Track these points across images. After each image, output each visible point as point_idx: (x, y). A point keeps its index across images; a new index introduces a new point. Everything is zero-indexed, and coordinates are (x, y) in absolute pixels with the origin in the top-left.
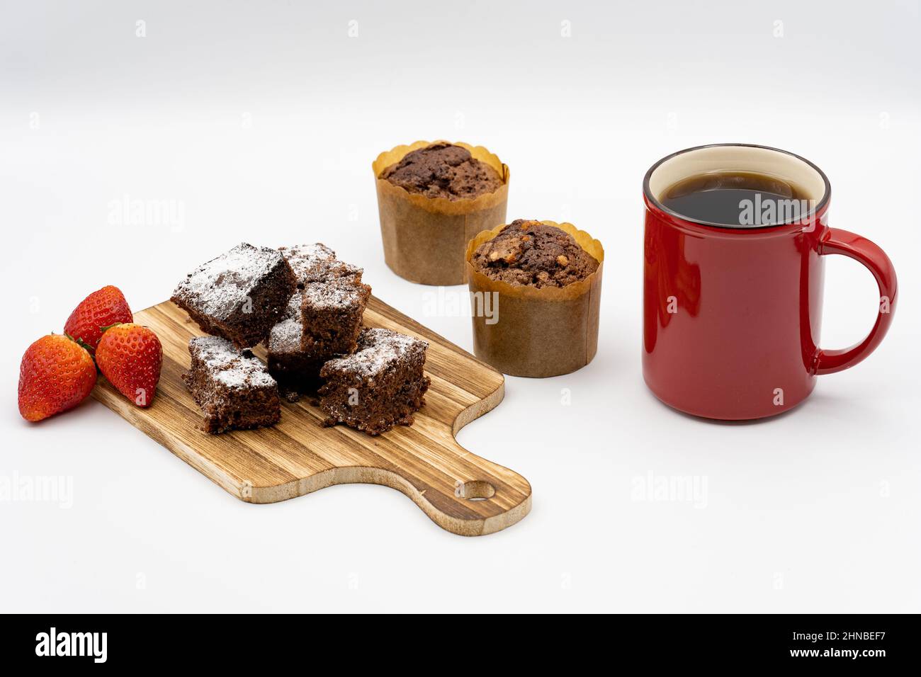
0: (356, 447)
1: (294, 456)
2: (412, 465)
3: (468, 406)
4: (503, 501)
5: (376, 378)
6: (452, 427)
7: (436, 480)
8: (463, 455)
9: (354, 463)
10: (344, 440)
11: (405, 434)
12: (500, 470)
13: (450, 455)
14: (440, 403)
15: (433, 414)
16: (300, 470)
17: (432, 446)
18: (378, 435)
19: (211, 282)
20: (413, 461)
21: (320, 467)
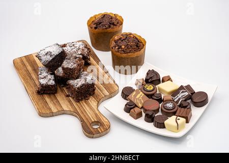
0: (72, 105)
1: (55, 104)
2: (83, 113)
3: (105, 96)
4: (101, 130)
5: (78, 88)
6: (98, 102)
7: (87, 119)
8: (97, 112)
9: (69, 110)
10: (70, 101)
11: (85, 102)
12: (104, 119)
13: (94, 111)
14: (99, 94)
15: (95, 97)
16: (54, 110)
17: (91, 108)
18: (79, 102)
19: (44, 54)
20: (84, 112)
21: (60, 109)
